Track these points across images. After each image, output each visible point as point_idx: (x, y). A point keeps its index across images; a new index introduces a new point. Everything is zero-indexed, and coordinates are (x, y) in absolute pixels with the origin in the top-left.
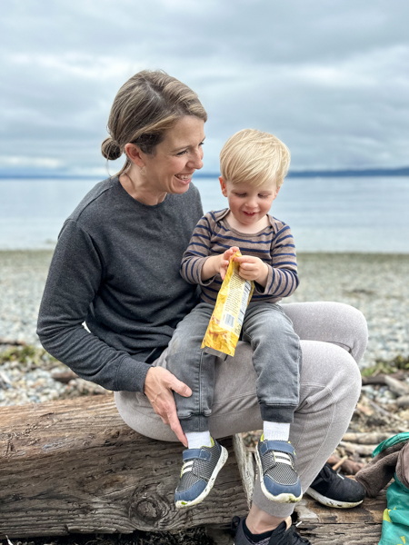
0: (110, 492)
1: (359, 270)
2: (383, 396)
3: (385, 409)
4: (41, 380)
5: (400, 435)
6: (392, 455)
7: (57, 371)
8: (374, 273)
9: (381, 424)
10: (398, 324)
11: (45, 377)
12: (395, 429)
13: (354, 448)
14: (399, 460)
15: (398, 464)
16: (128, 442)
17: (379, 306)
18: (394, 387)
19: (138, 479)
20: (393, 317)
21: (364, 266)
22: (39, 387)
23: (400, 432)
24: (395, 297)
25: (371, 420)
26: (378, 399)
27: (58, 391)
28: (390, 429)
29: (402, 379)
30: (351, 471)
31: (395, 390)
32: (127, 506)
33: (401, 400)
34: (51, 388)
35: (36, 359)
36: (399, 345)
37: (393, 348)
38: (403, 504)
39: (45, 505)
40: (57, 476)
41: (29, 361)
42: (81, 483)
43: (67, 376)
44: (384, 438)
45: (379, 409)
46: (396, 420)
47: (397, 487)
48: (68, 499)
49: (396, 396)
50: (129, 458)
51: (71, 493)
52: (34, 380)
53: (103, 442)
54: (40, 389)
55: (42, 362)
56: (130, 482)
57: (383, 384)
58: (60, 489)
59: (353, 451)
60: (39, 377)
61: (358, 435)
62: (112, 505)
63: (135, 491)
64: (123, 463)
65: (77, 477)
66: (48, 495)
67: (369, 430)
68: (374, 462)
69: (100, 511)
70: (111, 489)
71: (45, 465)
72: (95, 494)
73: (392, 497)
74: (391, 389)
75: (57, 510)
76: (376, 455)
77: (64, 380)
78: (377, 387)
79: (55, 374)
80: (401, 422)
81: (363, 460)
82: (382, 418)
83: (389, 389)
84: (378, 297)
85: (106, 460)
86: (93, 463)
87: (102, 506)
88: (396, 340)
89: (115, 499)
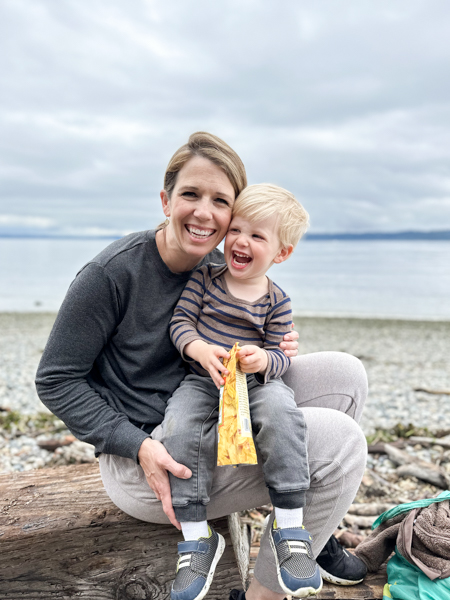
0: (97, 574)
1: (358, 336)
2: (382, 465)
3: (385, 479)
4: (26, 448)
5: (401, 506)
6: (393, 527)
7: (43, 438)
8: (372, 338)
9: (381, 494)
10: (398, 391)
11: (30, 445)
12: (396, 500)
13: (353, 519)
14: (400, 532)
15: (399, 537)
16: (116, 523)
17: (378, 372)
18: (394, 456)
19: (126, 561)
20: (393, 384)
21: (363, 331)
22: (23, 455)
23: (401, 503)
24: (394, 363)
25: (371, 490)
26: (377, 468)
27: (44, 459)
28: (389, 500)
29: (402, 448)
30: (350, 543)
31: (395, 459)
32: (114, 588)
33: (401, 469)
34: (36, 456)
35: (21, 426)
36: (399, 413)
37: (392, 416)
38: (404, 578)
39: (26, 587)
40: (38, 558)
41: (14, 427)
42: (65, 565)
43: (53, 443)
44: (384, 510)
45: (378, 479)
46: (396, 490)
47: (398, 560)
48: (51, 581)
49: (396, 465)
50: (117, 539)
51: (54, 575)
52: (19, 448)
53: (88, 523)
54: (25, 458)
55: (27, 429)
56: (118, 564)
57: (383, 453)
58: (42, 570)
59: (351, 522)
60: (24, 445)
61: (357, 506)
62: (98, 587)
63: (123, 572)
64: (109, 544)
65: (61, 559)
66: (30, 578)
67: (368, 500)
68: (374, 535)
69: (85, 593)
70: (98, 571)
71: (25, 547)
72: (80, 576)
73: (393, 571)
74: (391, 457)
75: (39, 592)
76: (376, 527)
77: (50, 448)
78: (377, 456)
79: (41, 442)
80: (401, 493)
81: (363, 532)
82: (382, 488)
83: (388, 458)
84: (377, 363)
85: (91, 542)
86: (78, 544)
87: (87, 588)
88: (396, 408)
89: (102, 581)
